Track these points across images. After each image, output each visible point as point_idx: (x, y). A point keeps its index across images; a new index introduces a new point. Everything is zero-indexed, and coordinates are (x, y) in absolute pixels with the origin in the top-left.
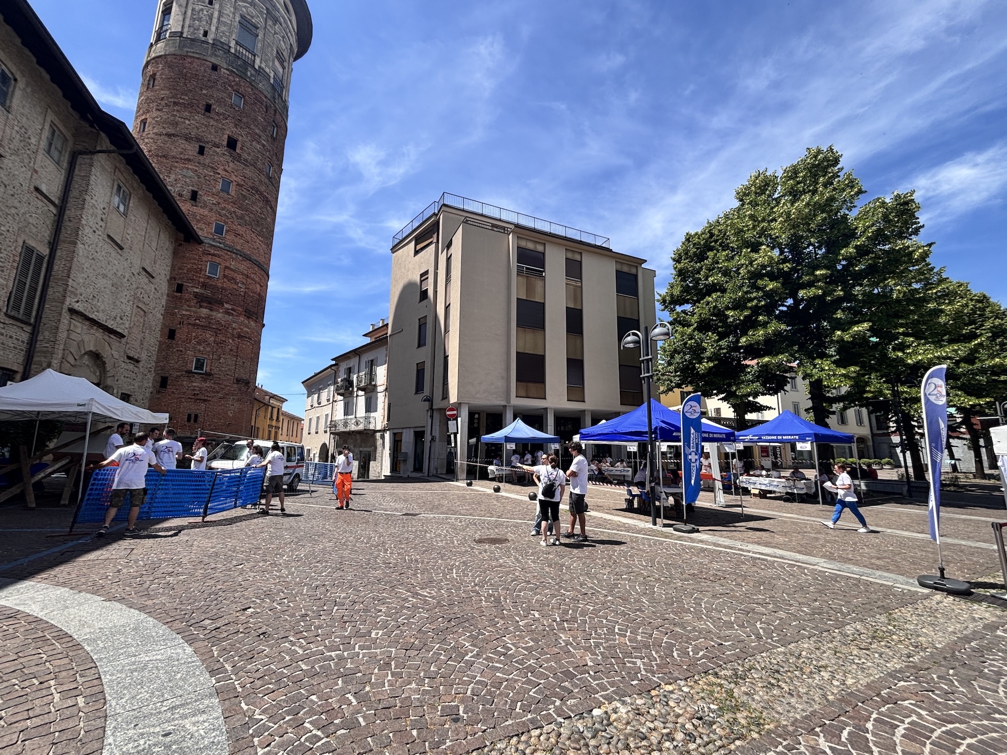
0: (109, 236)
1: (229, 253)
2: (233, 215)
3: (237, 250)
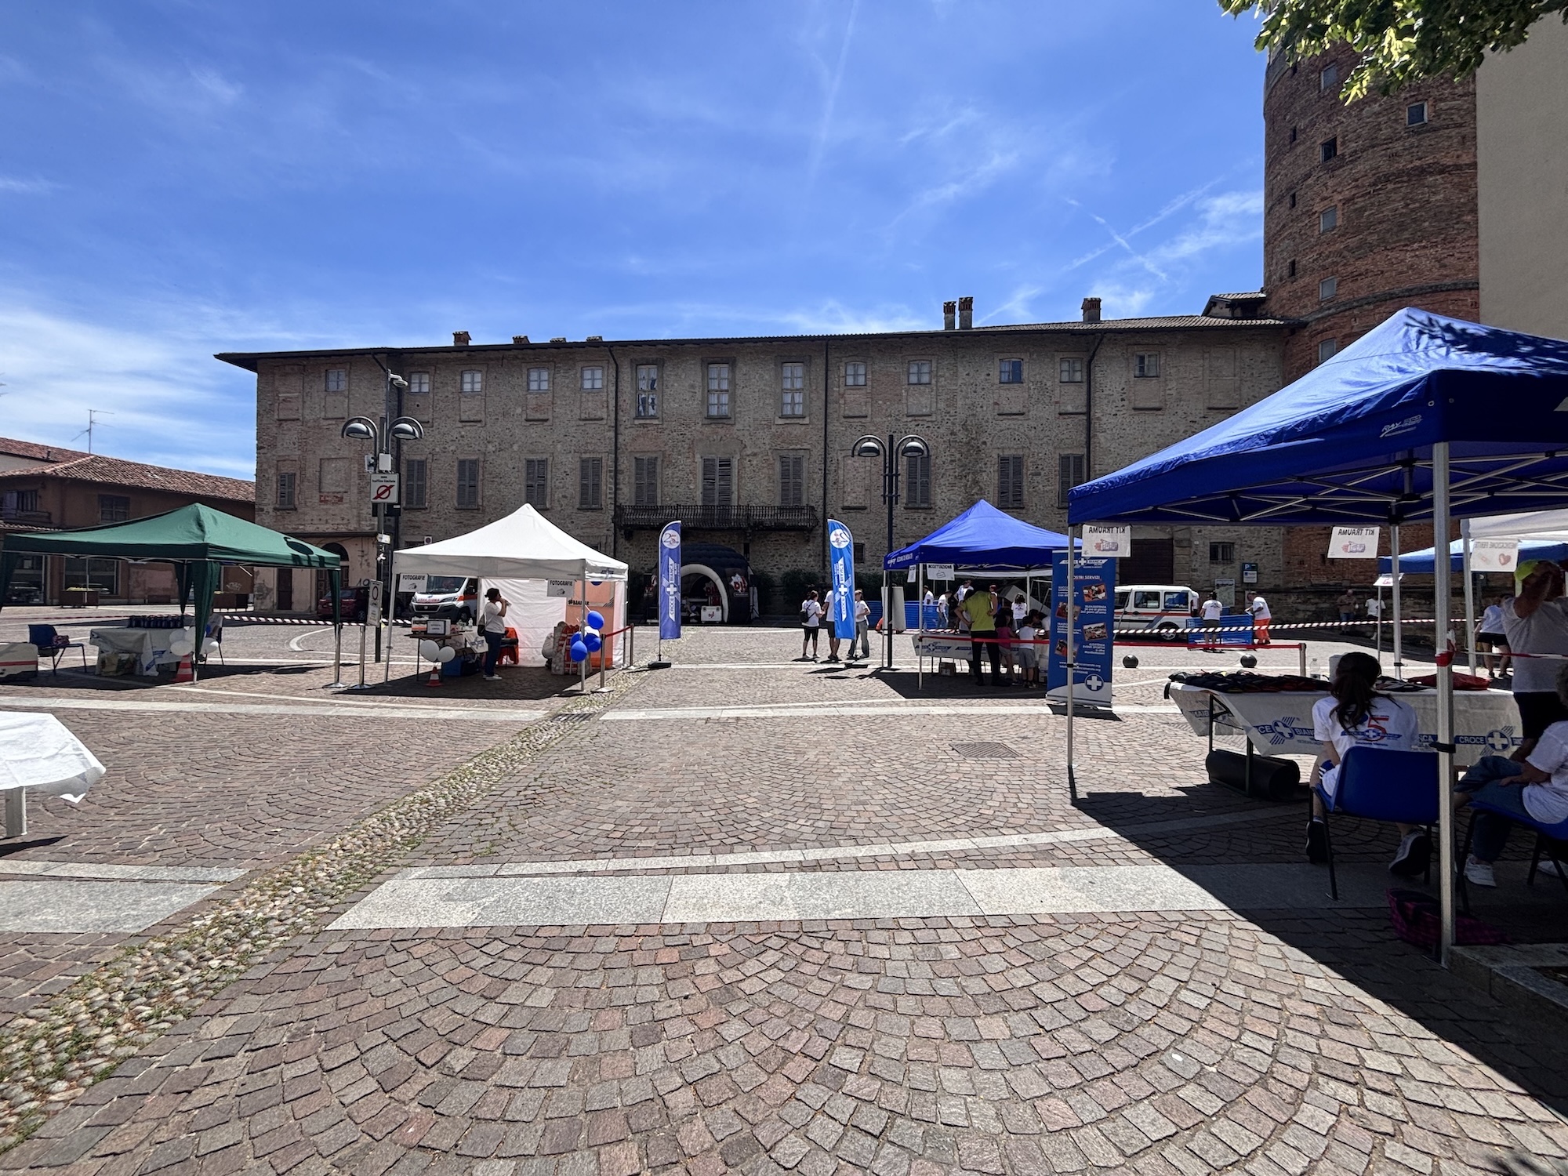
0: (1135, 409)
1: (1347, 313)
2: (1346, 253)
3: (1358, 301)
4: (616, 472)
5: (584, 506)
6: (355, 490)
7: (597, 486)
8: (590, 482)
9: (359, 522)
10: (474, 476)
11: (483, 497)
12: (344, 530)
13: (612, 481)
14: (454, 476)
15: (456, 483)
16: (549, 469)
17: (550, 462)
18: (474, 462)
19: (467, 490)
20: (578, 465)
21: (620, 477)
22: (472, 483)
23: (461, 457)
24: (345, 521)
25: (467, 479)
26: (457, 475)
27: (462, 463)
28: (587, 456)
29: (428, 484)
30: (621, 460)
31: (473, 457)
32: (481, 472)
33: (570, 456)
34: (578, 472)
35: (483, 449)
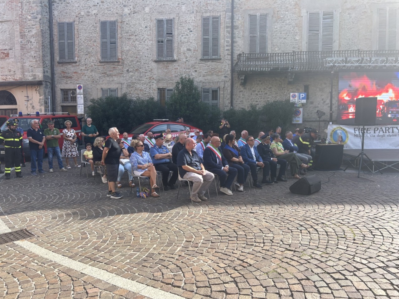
4: (233, 27)
5: (206, 57)
6: (18, 47)
7: (216, 40)
8: (210, 37)
9: (23, 73)
10: (113, 35)
11: (122, 52)
12: (11, 80)
13: (229, 35)
14: (97, 35)
15: (99, 40)
16: (176, 27)
17: (176, 21)
18: (113, 23)
19: (109, 46)
20: (200, 23)
21: (236, 31)
22: (113, 40)
23: (103, 19)
24: (12, 73)
25: (108, 36)
26: (99, 34)
27: (104, 24)
28: (208, 14)
29: (77, 42)
30: (236, 17)
31: (113, 19)
32: (119, 31)
33: (193, 16)
34: (200, 29)
35: (120, 12)
